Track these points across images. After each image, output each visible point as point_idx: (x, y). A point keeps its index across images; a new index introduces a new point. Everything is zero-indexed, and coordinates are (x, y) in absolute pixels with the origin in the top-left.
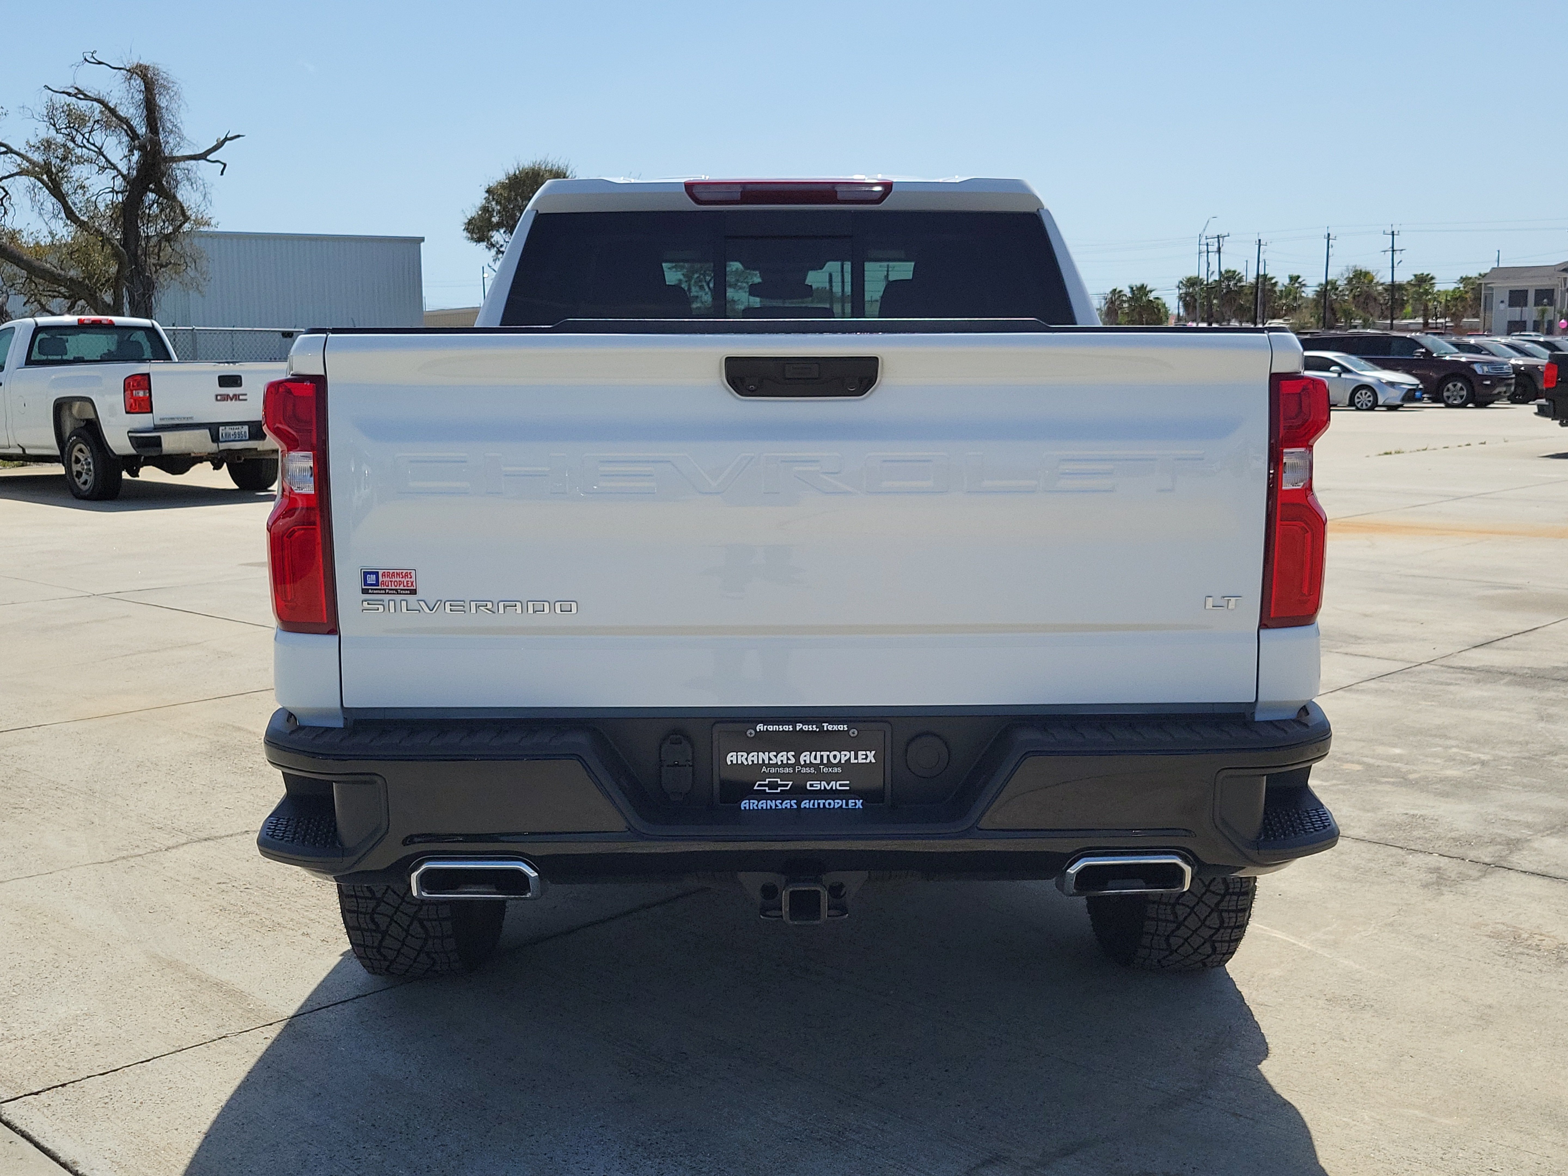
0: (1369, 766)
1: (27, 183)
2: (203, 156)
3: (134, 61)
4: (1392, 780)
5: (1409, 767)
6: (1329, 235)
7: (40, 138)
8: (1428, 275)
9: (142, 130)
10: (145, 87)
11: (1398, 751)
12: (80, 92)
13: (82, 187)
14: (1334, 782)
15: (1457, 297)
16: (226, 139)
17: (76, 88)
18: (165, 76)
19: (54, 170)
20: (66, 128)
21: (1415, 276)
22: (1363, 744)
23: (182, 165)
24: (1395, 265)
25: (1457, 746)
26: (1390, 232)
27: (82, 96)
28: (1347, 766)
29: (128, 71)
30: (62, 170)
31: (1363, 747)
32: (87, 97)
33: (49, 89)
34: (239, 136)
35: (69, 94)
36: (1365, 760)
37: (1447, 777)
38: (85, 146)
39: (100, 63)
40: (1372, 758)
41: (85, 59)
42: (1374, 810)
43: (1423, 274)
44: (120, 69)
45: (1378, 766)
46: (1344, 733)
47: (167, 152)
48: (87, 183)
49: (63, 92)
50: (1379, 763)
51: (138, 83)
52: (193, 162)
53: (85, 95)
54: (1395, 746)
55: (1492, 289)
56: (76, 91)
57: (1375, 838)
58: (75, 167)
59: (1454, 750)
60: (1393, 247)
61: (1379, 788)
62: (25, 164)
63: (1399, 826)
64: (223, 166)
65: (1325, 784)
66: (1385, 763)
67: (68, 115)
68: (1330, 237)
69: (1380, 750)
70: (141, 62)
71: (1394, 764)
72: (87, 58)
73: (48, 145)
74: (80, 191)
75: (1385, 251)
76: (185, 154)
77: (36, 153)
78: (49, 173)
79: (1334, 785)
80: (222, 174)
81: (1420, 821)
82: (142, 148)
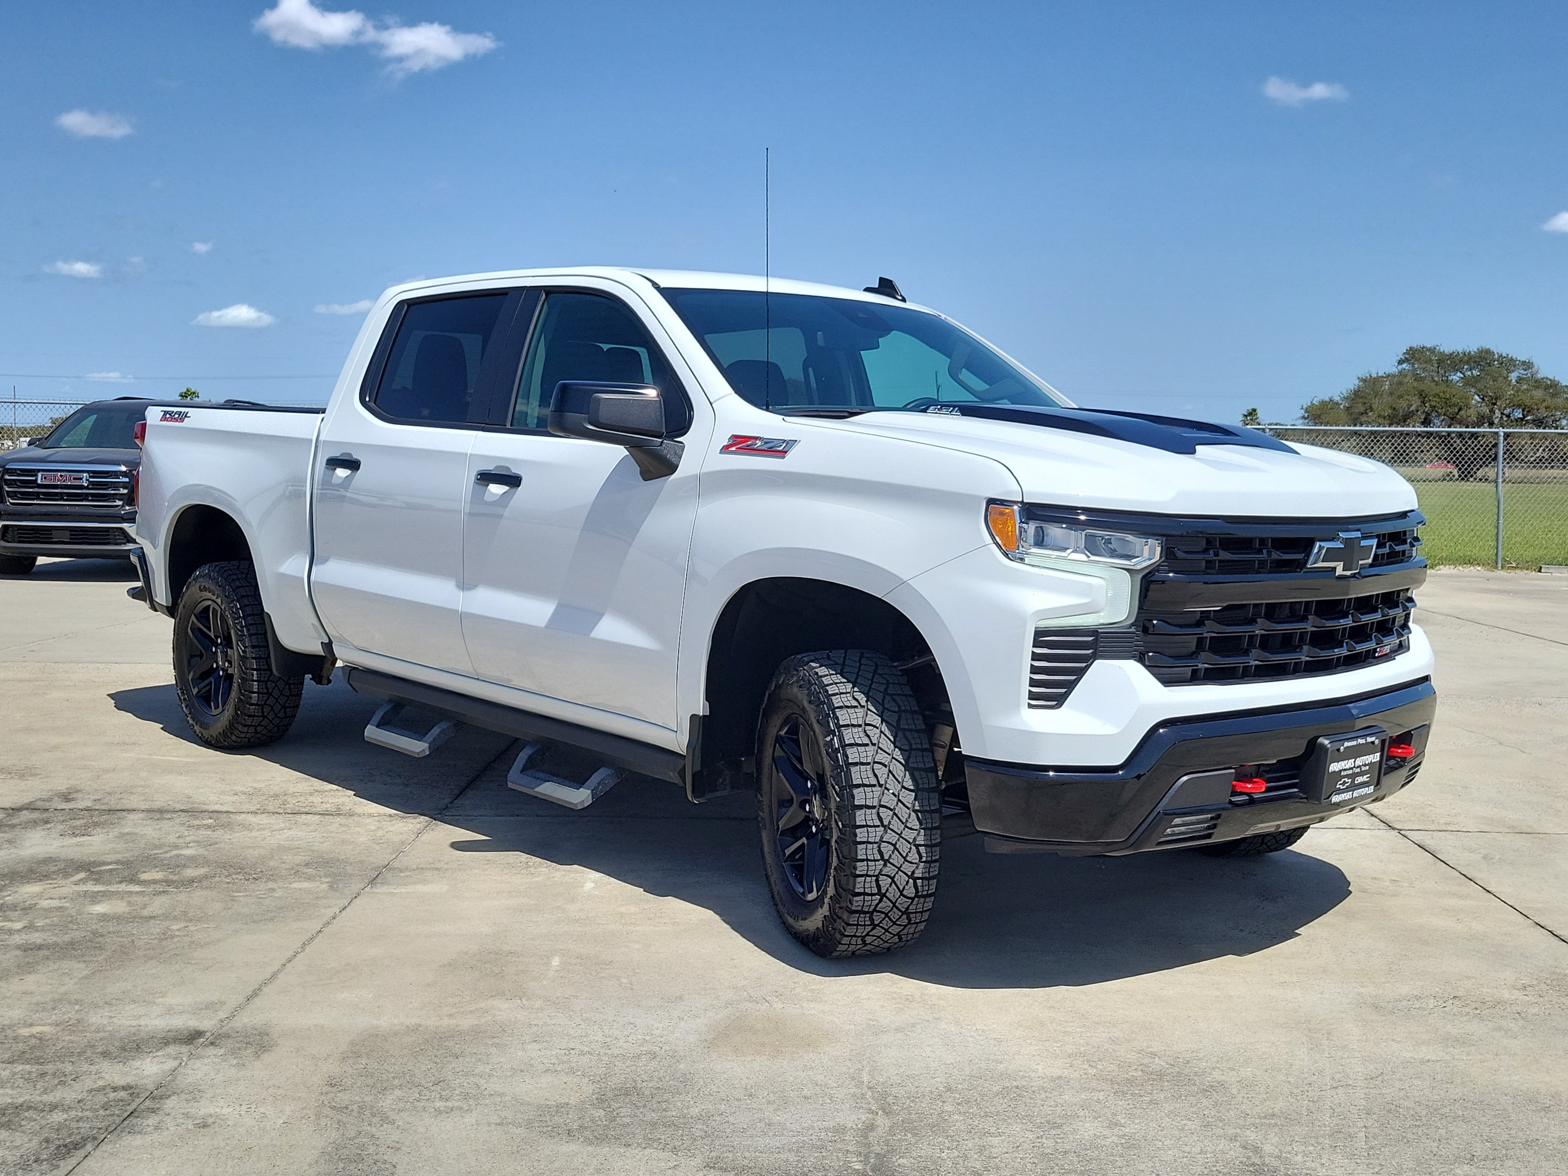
0: (133, 880)
4: (104, 868)
5: (84, 888)
11: (99, 909)
14: (168, 855)
22: (145, 913)
25: (10, 932)
28: (159, 875)
31: (145, 906)
36: (137, 888)
37: (40, 880)
40: (131, 892)
42: (122, 835)
45: (121, 882)
46: (174, 927)
50: (123, 887)
54: (104, 918)
57: (119, 814)
59: (18, 926)
61: (119, 857)
63: (96, 825)
65: (177, 852)
66: (113, 888)
69: (119, 907)
71: (101, 889)
79: (166, 852)
81: (77, 832)
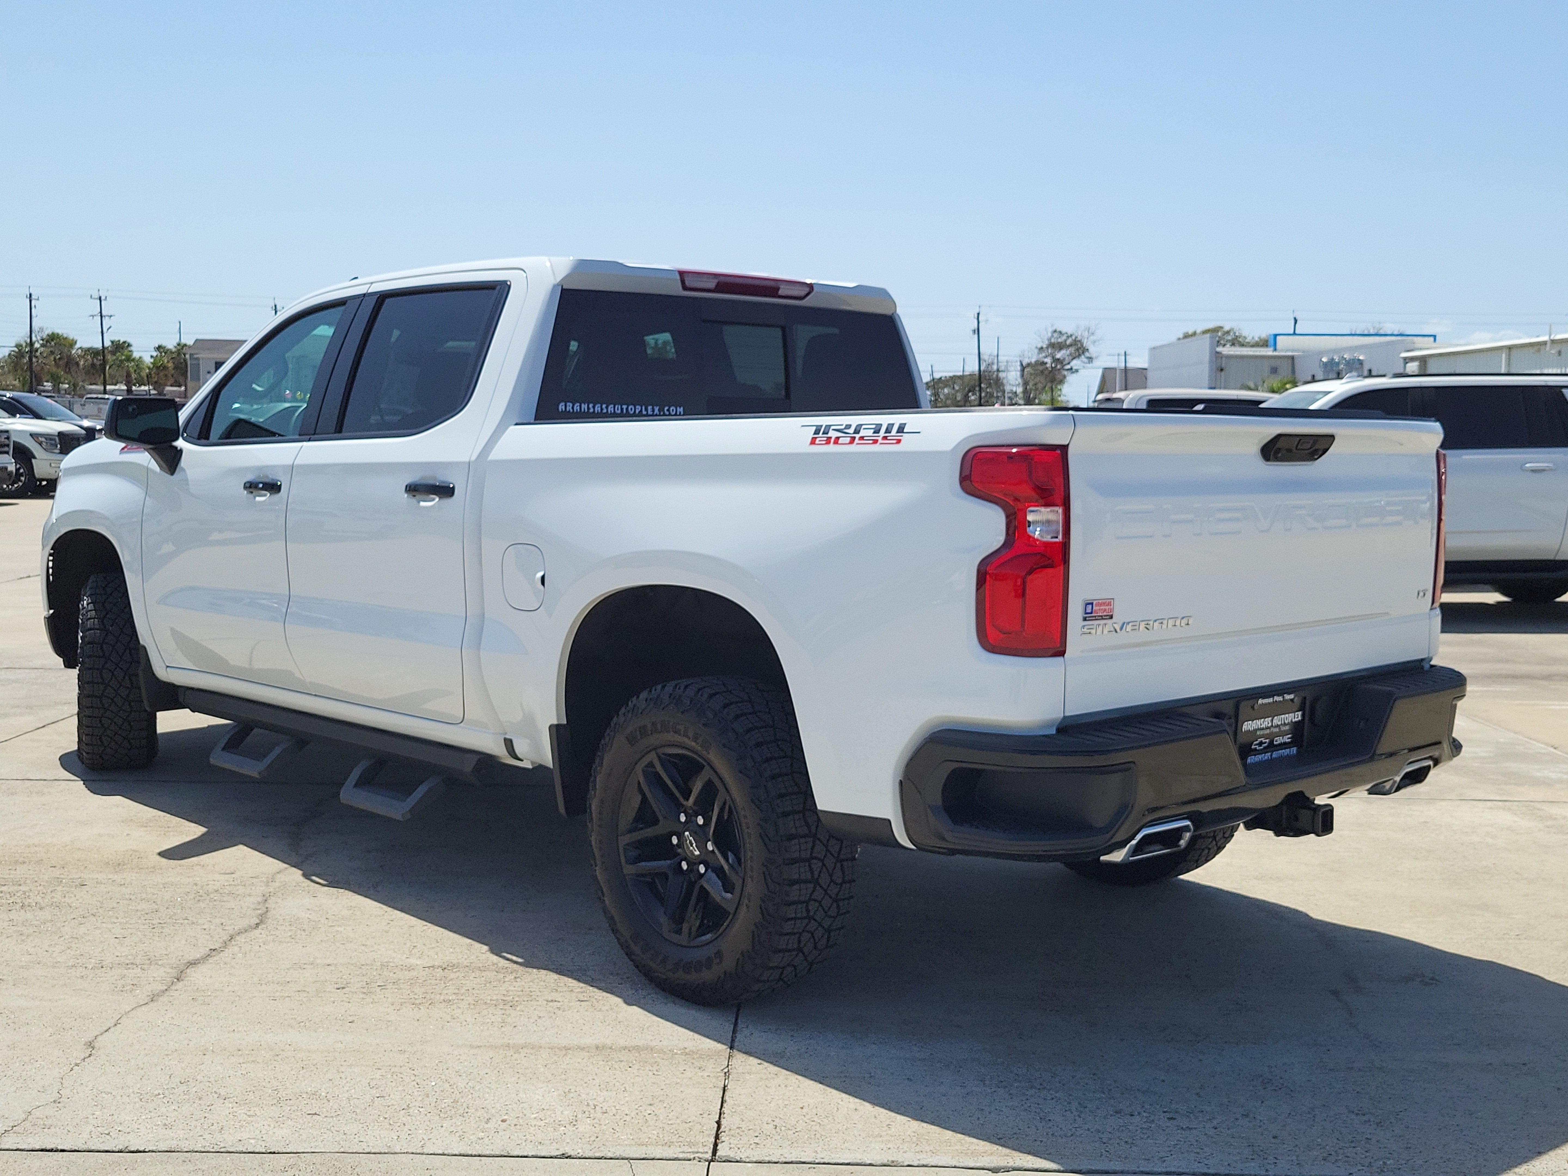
6: (30, 295)
8: (124, 342)
15: (158, 367)
21: (112, 342)
24: (105, 330)
26: (97, 296)
43: (119, 341)
55: (198, 359)
60: (101, 312)
68: (33, 297)
75: (93, 316)
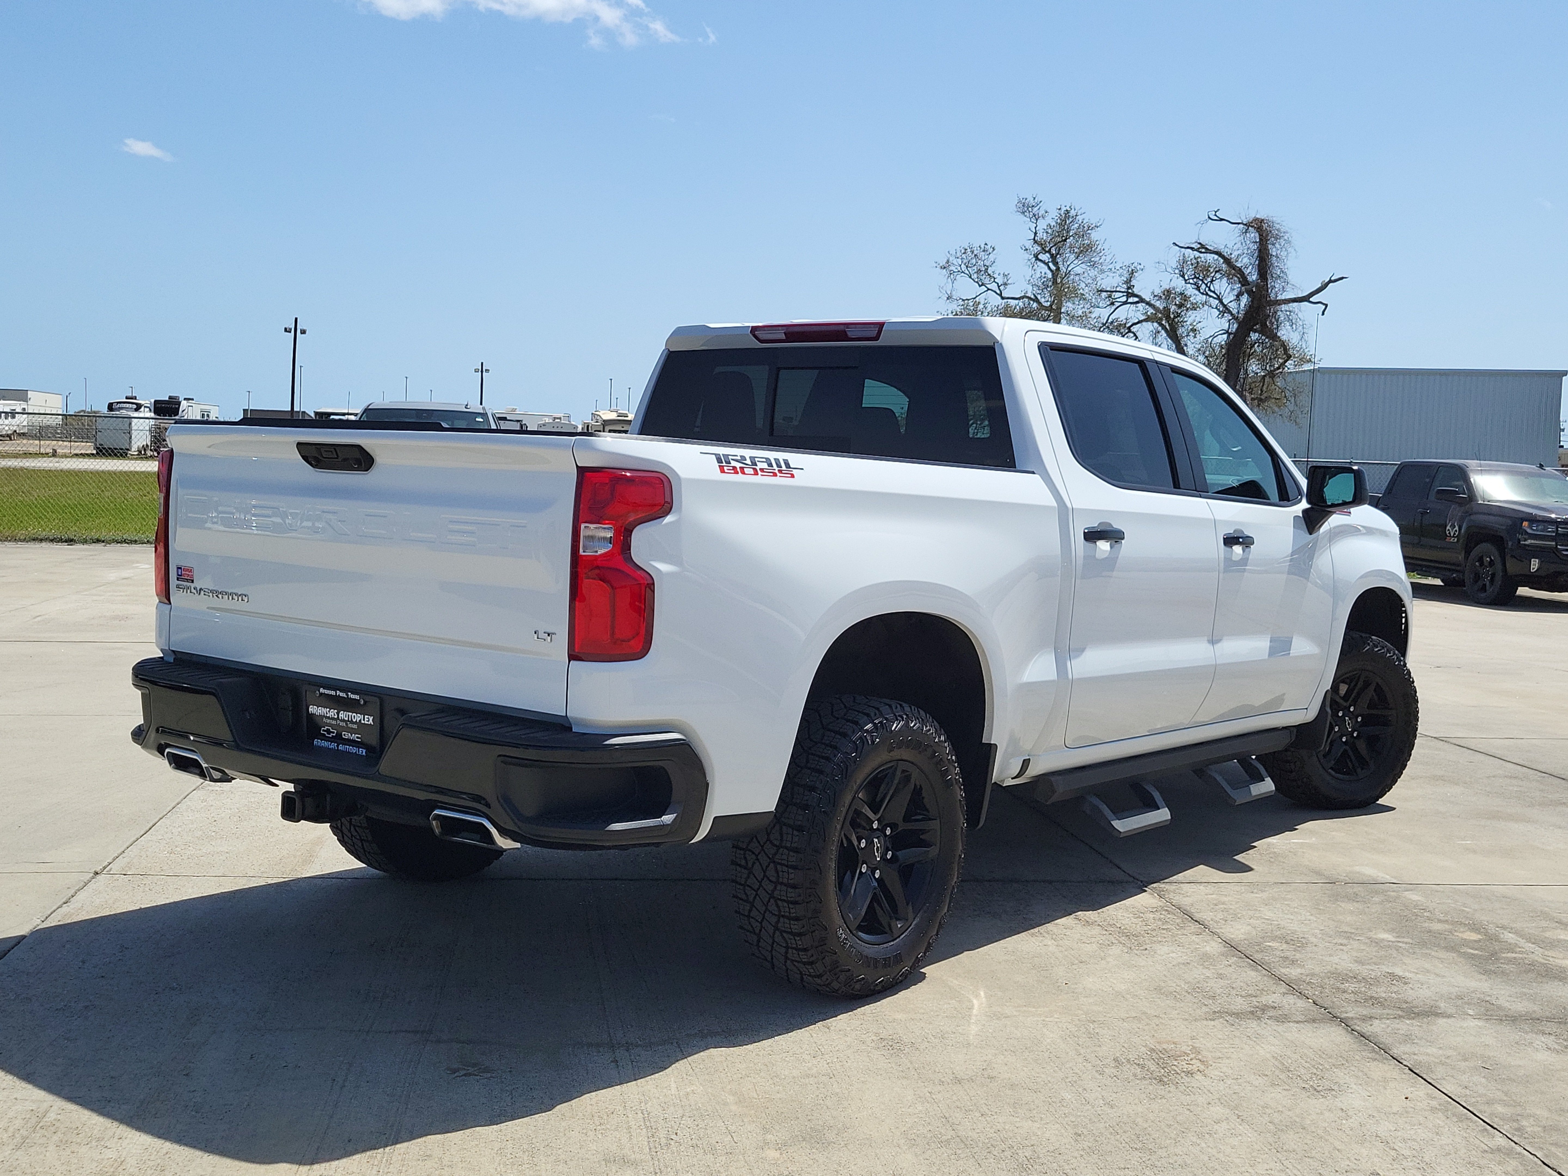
1: (1151, 328)
2: (1306, 299)
3: (1252, 215)
7: (1162, 289)
9: (1253, 277)
10: (1260, 239)
12: (1203, 246)
13: (1194, 330)
16: (1330, 281)
17: (1200, 243)
18: (1278, 226)
19: (1172, 316)
20: (1193, 279)
23: (1284, 307)
27: (1203, 250)
29: (1246, 225)
30: (1179, 316)
32: (1208, 251)
33: (1177, 245)
34: (1342, 278)
35: (1192, 248)
38: (1207, 294)
39: (1222, 220)
41: (1209, 218)
44: (1238, 223)
47: (1272, 296)
48: (1199, 326)
49: (1188, 248)
51: (1253, 235)
52: (1295, 304)
53: (1207, 249)
56: (1199, 246)
58: (1190, 312)
62: (1151, 311)
64: (1324, 307)
67: (1195, 267)
70: (1258, 216)
72: (1211, 216)
73: (1168, 293)
74: (1192, 334)
76: (1287, 297)
77: (1159, 302)
78: (1168, 318)
80: (1323, 314)
82: (1250, 293)
